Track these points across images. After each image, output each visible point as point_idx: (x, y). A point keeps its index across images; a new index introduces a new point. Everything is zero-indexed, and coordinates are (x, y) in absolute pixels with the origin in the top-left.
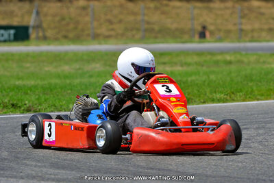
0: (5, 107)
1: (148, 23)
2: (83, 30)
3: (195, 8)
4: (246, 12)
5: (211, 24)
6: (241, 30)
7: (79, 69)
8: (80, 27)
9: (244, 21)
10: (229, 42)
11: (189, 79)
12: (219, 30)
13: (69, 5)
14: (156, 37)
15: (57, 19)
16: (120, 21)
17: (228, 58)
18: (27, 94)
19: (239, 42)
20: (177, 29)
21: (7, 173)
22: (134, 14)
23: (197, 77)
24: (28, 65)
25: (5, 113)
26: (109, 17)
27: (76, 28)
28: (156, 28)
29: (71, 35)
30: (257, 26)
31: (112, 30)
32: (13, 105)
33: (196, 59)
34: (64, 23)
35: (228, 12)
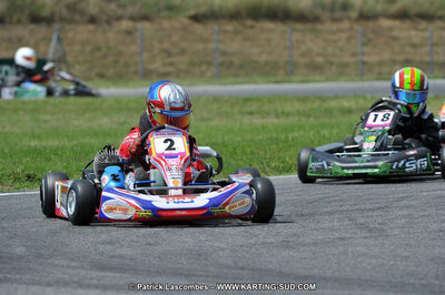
0: (17, 179)
1: (224, 54)
2: (127, 65)
3: (294, 30)
4: (370, 36)
5: (318, 55)
6: (364, 63)
7: (125, 122)
8: (122, 60)
9: (366, 49)
10: (347, 81)
11: (290, 136)
12: (331, 64)
13: (106, 27)
14: (236, 76)
15: (89, 48)
16: (183, 52)
17: (346, 104)
18: (50, 160)
19: (362, 80)
20: (267, 63)
21: (27, 277)
22: (204, 40)
23: (302, 133)
24: (48, 117)
25: (18, 189)
26: (166, 45)
27: (117, 62)
28: (236, 60)
29: (110, 72)
30: (386, 56)
31: (172, 64)
32: (29, 177)
33: (298, 106)
34: (98, 54)
35: (344, 36)
